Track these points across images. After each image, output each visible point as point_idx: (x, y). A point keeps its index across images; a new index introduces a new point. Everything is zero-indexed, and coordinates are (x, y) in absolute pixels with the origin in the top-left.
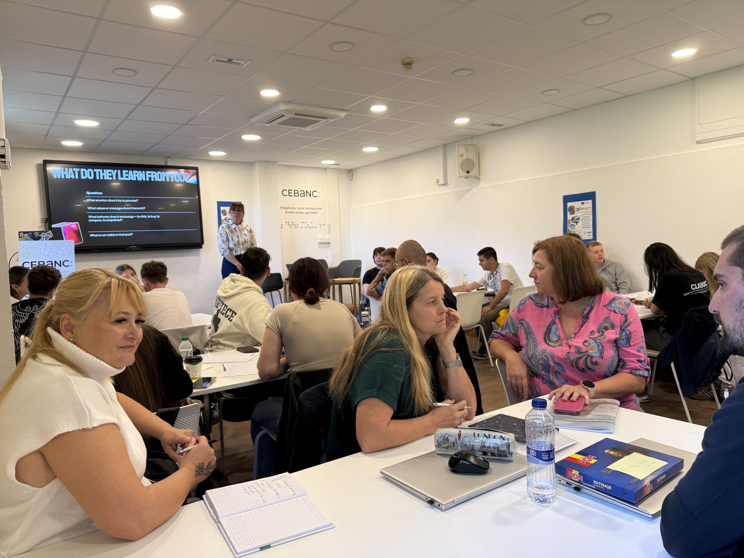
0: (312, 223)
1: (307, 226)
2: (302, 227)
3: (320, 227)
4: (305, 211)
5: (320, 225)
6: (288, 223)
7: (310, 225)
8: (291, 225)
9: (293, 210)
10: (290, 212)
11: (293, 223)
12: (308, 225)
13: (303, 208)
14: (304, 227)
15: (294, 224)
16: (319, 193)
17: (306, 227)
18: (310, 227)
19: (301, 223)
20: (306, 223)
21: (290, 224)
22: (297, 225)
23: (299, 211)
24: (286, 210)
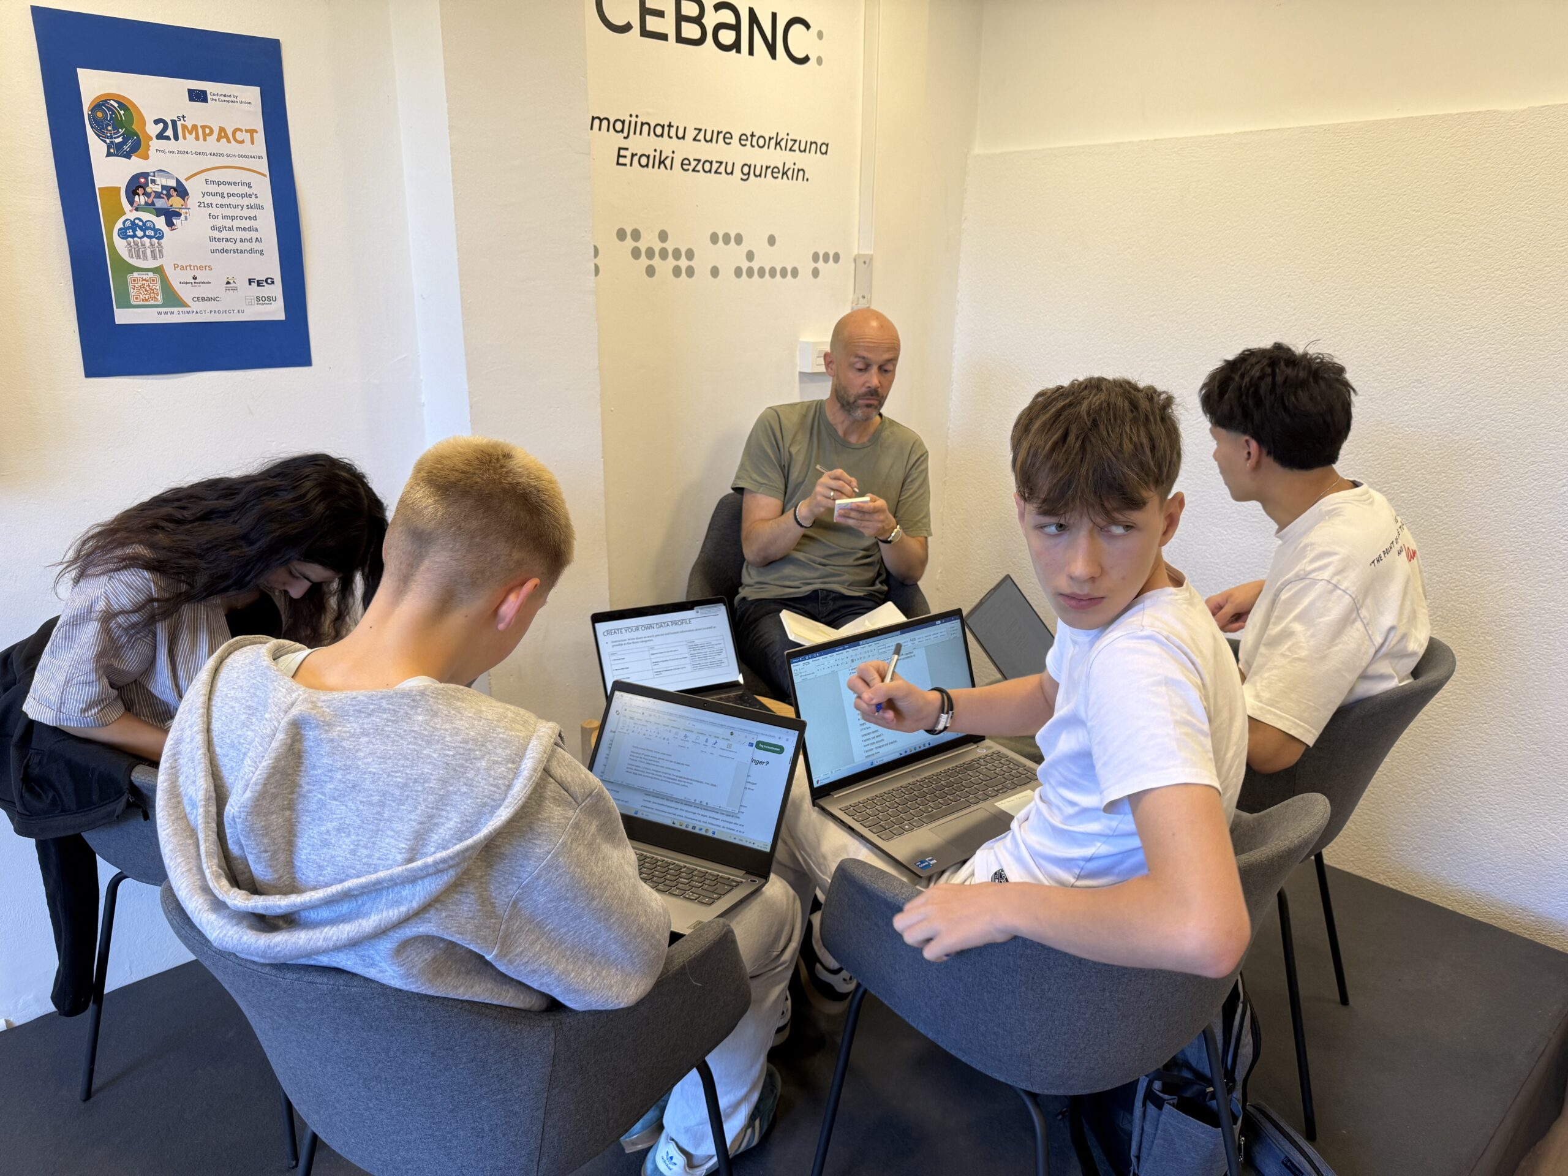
0: (772, 240)
1: (745, 265)
2: (715, 272)
3: (816, 273)
4: (735, 154)
5: (816, 257)
6: (636, 235)
7: (765, 258)
8: (650, 254)
9: (667, 145)
10: (647, 161)
11: (663, 236)
12: (750, 256)
13: (727, 137)
14: (727, 272)
15: (670, 246)
16: (820, 35)
17: (738, 272)
18: (762, 272)
19: (714, 238)
20: (739, 239)
21: (643, 245)
22: (690, 254)
23: (704, 151)
24: (618, 140)
